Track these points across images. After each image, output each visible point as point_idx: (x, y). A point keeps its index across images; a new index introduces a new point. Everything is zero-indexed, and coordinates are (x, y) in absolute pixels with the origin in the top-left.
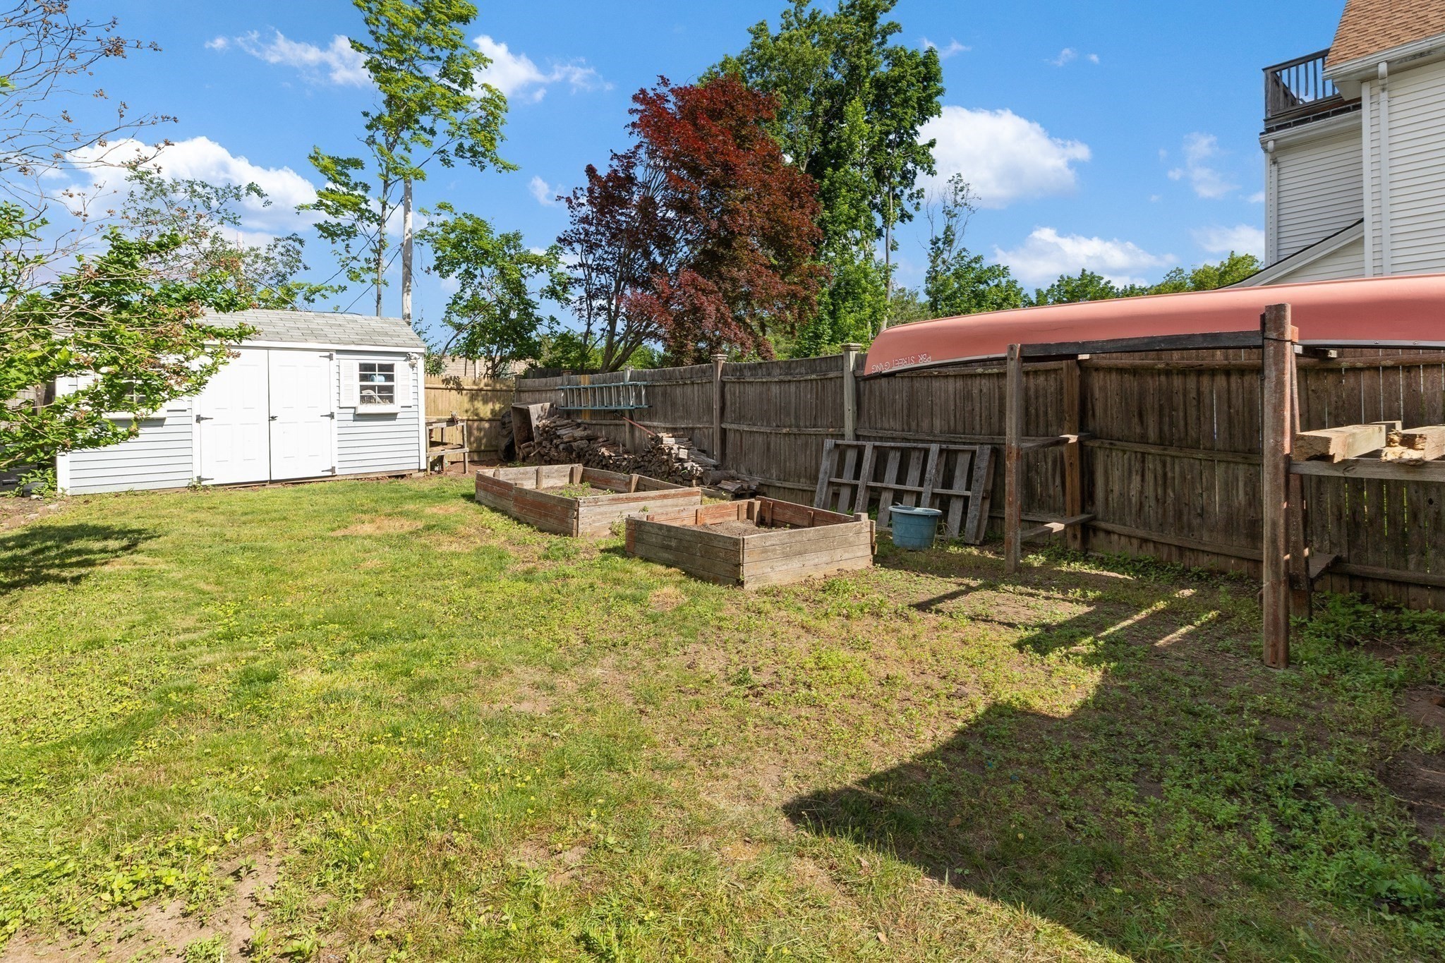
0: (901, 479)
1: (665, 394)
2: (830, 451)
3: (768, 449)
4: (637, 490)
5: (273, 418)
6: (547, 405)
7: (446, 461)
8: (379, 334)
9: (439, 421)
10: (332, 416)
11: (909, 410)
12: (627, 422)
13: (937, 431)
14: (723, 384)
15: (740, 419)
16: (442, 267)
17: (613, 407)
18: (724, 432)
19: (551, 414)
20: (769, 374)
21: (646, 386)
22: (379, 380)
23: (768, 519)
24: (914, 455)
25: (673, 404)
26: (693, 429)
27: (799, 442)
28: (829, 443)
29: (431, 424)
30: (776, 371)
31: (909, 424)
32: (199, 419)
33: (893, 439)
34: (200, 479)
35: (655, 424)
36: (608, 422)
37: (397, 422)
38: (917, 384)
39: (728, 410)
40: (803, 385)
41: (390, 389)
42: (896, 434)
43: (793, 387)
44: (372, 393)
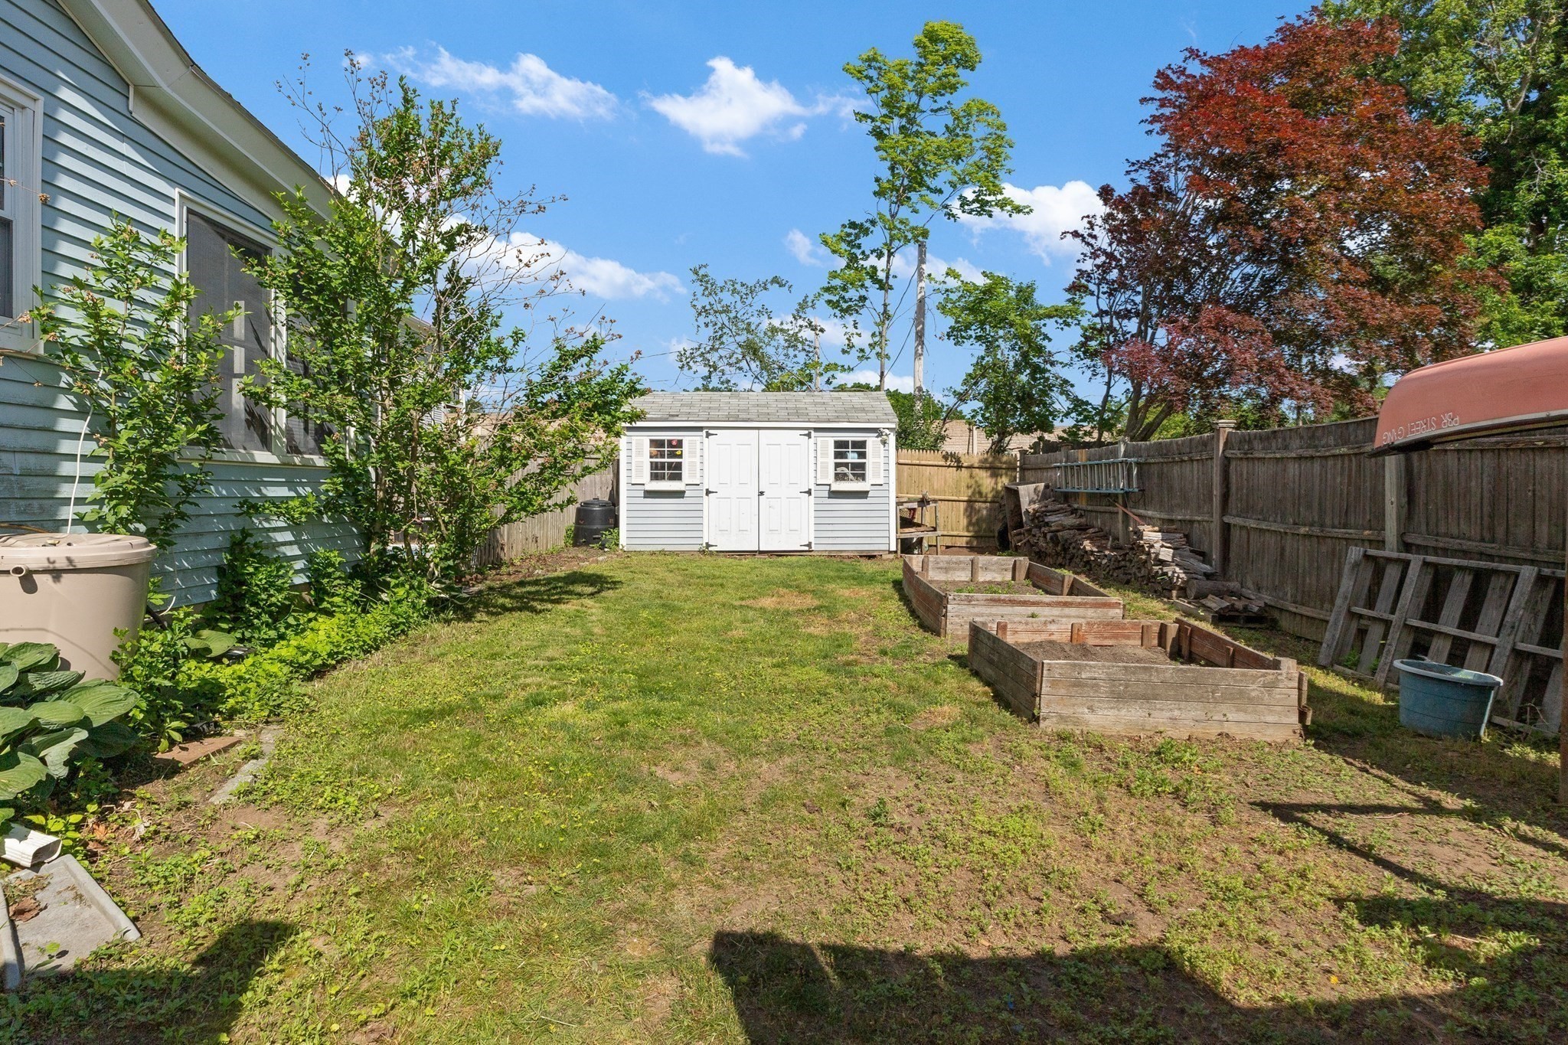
0: (1469, 620)
1: (1161, 476)
2: (1356, 565)
3: (1282, 555)
4: (1070, 593)
5: (761, 493)
6: (1042, 486)
7: (925, 544)
8: (856, 410)
9: (910, 501)
10: (809, 492)
11: (1493, 505)
12: (1120, 509)
13: (1542, 544)
14: (1227, 461)
15: (1246, 511)
16: (957, 334)
17: (1104, 491)
18: (1226, 528)
19: (1044, 496)
20: (1286, 448)
21: (1137, 464)
22: (852, 458)
23: (1185, 651)
24: (1496, 583)
25: (1171, 489)
26: (1191, 522)
27: (1324, 549)
28: (1355, 553)
29: (901, 503)
30: (1295, 443)
31: (1492, 529)
32: (708, 492)
33: (1465, 554)
34: (708, 545)
35: (1150, 513)
36: (1102, 509)
37: (868, 500)
38: (1509, 462)
39: (1233, 498)
40: (1330, 462)
41: (862, 466)
42: (1468, 545)
43: (1317, 466)
44: (845, 470)
